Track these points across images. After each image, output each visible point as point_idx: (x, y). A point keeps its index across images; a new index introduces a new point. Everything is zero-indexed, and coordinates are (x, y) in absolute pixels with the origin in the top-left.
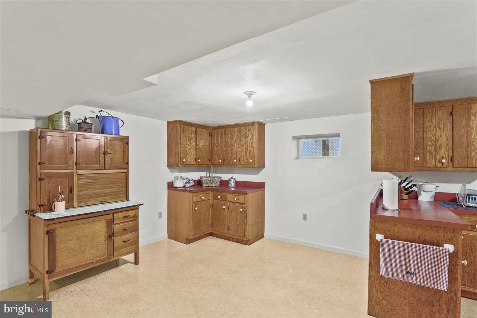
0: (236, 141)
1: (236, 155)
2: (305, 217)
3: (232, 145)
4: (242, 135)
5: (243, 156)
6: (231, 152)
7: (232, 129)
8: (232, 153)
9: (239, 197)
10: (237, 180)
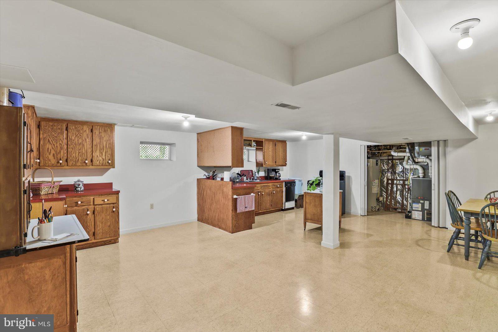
0: (85, 139)
1: (87, 155)
2: (152, 206)
3: (80, 144)
4: (95, 134)
5: (97, 156)
6: (77, 152)
7: (80, 125)
8: (79, 153)
9: (109, 198)
10: (85, 183)
